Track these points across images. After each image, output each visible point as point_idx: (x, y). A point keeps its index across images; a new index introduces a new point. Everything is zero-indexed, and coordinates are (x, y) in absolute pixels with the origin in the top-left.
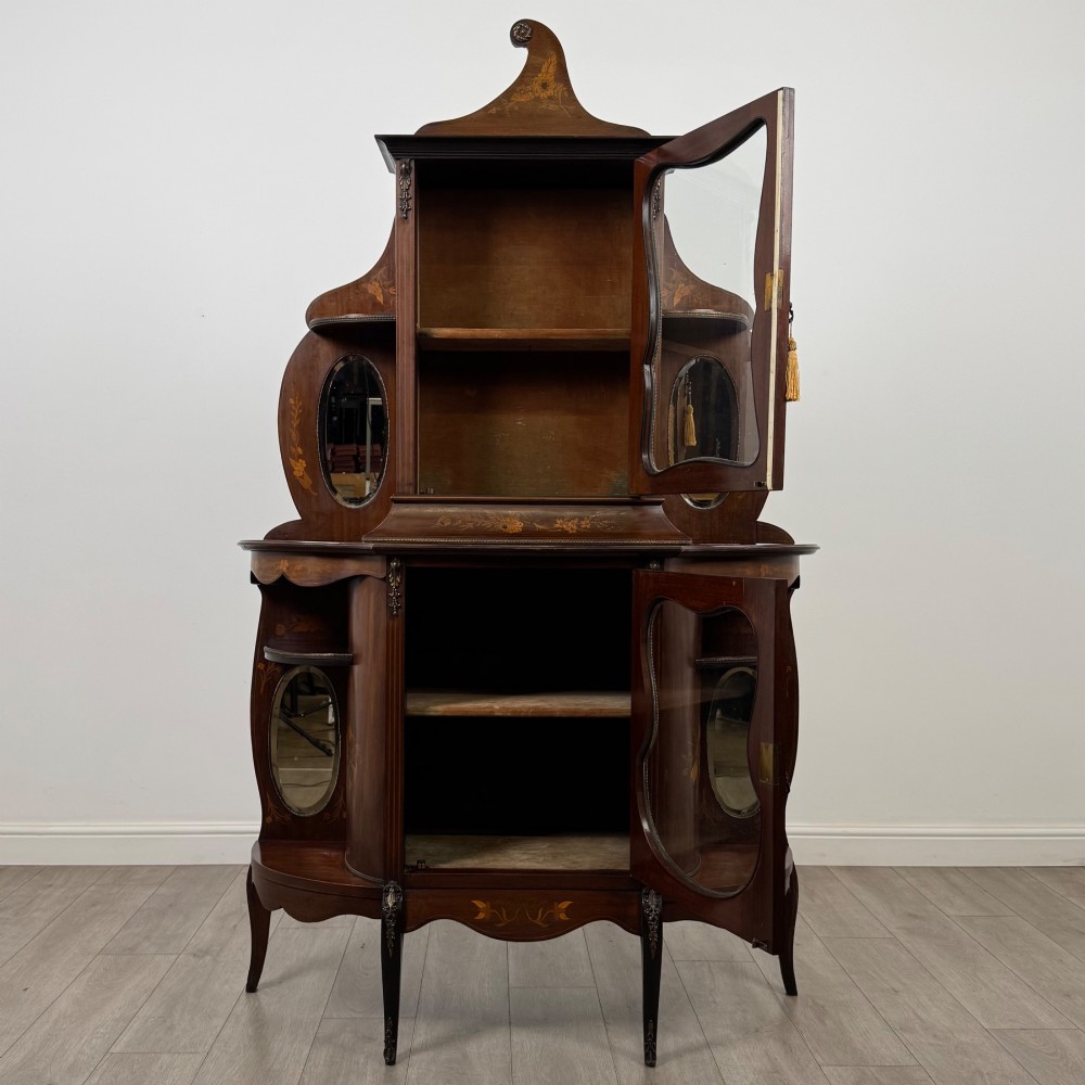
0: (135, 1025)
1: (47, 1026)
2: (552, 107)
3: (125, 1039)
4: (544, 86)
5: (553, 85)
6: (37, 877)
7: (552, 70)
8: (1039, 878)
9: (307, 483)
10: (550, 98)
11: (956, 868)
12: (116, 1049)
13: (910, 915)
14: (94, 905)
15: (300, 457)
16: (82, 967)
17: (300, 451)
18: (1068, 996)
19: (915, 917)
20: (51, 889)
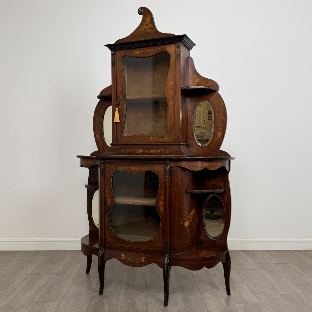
2: (149, 31)
4: (147, 25)
5: (149, 25)
7: (149, 20)
8: (297, 253)
9: (100, 140)
10: (149, 28)
11: (273, 250)
13: (260, 263)
15: (98, 134)
17: (98, 132)
18: (304, 285)
19: (262, 264)
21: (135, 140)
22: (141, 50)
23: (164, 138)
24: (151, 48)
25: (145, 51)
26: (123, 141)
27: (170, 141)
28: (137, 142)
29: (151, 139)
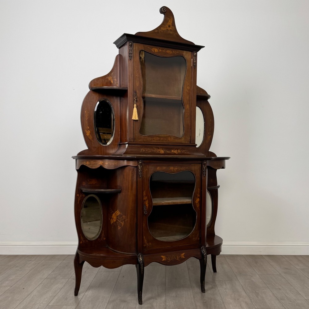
0: (56, 298)
1: (30, 298)
2: (171, 33)
3: (53, 302)
4: (169, 26)
5: (171, 26)
6: (27, 258)
7: (171, 22)
9: (91, 138)
10: (171, 30)
12: (50, 304)
14: (44, 266)
15: (88, 129)
16: (40, 283)
17: (88, 127)
20: (31, 261)
21: (153, 139)
22: (159, 49)
23: (181, 139)
24: (170, 50)
25: (164, 51)
26: (140, 140)
27: (186, 142)
28: (155, 141)
29: (169, 140)
